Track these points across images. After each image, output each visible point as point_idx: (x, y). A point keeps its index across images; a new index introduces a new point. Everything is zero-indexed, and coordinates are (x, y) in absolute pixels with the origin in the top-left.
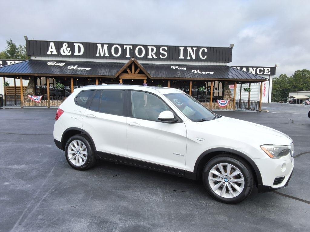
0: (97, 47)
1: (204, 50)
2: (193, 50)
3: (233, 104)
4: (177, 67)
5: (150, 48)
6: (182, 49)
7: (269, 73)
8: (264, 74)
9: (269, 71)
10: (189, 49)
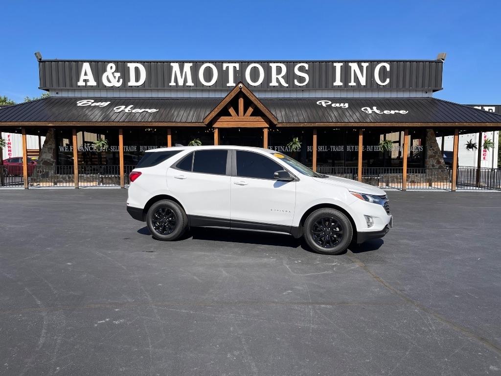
0: (171, 68)
1: (383, 68)
2: (361, 68)
4: (330, 103)
5: (274, 66)
6: (338, 66)
10: (354, 66)
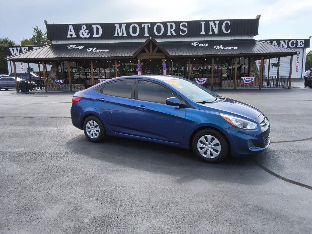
0: (115, 27)
1: (227, 24)
2: (215, 24)
3: (259, 81)
5: (169, 25)
6: (203, 23)
7: (303, 46)
8: (297, 47)
9: (302, 44)
10: (212, 24)
